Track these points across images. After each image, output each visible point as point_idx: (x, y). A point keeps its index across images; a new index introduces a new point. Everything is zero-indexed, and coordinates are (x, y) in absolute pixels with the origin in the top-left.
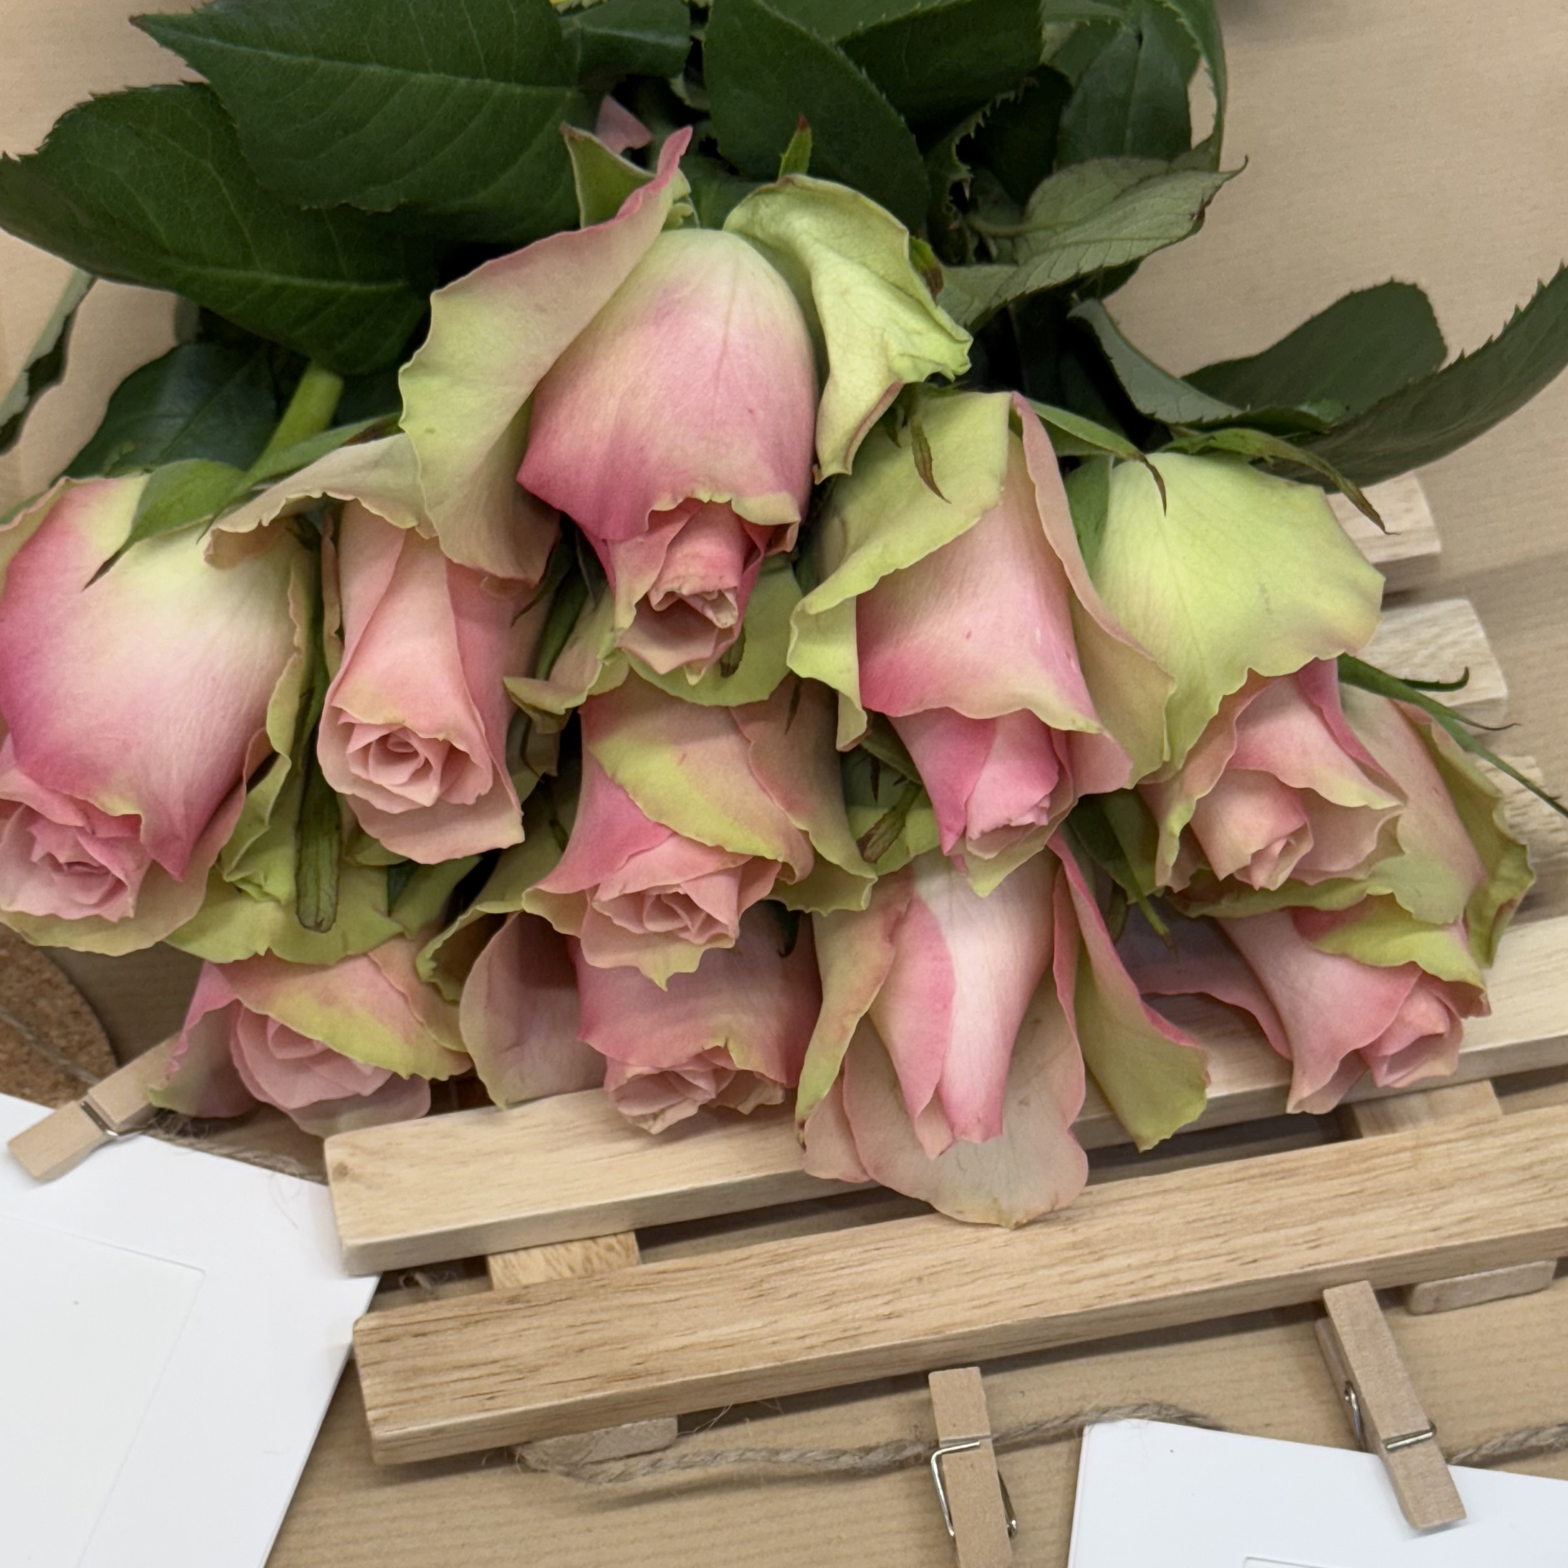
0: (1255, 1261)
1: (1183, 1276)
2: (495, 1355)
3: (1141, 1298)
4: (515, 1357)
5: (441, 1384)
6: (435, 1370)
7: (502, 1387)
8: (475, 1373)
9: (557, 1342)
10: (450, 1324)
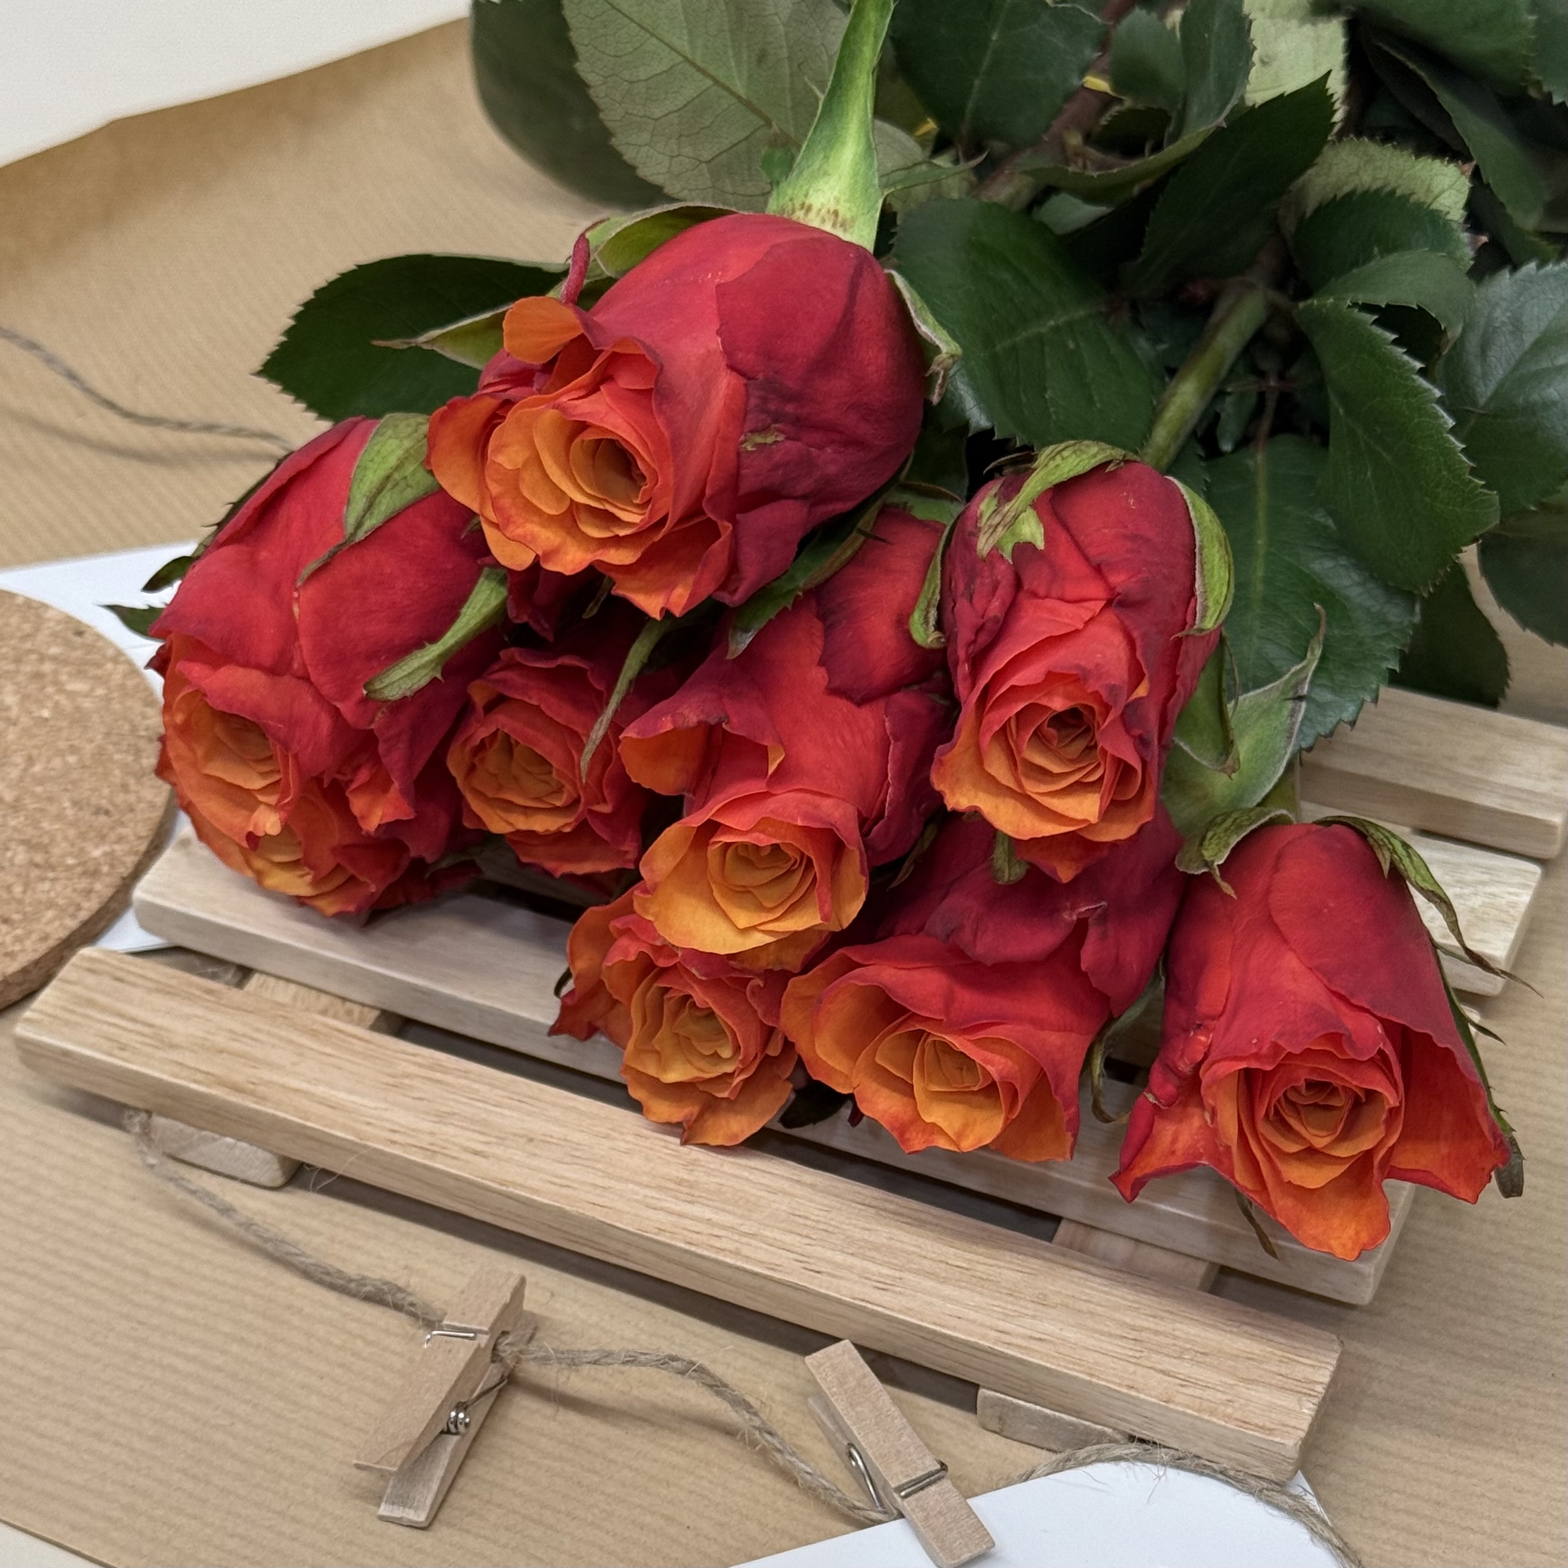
0: (818, 1272)
1: (745, 1251)
2: (158, 1021)
3: (693, 1249)
4: (167, 1030)
5: (99, 1021)
6: (103, 1009)
7: (138, 1046)
8: (130, 1025)
9: (211, 1037)
10: (149, 984)
